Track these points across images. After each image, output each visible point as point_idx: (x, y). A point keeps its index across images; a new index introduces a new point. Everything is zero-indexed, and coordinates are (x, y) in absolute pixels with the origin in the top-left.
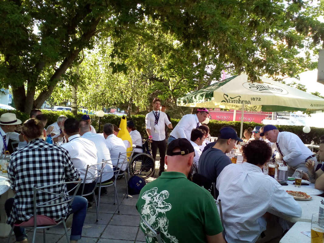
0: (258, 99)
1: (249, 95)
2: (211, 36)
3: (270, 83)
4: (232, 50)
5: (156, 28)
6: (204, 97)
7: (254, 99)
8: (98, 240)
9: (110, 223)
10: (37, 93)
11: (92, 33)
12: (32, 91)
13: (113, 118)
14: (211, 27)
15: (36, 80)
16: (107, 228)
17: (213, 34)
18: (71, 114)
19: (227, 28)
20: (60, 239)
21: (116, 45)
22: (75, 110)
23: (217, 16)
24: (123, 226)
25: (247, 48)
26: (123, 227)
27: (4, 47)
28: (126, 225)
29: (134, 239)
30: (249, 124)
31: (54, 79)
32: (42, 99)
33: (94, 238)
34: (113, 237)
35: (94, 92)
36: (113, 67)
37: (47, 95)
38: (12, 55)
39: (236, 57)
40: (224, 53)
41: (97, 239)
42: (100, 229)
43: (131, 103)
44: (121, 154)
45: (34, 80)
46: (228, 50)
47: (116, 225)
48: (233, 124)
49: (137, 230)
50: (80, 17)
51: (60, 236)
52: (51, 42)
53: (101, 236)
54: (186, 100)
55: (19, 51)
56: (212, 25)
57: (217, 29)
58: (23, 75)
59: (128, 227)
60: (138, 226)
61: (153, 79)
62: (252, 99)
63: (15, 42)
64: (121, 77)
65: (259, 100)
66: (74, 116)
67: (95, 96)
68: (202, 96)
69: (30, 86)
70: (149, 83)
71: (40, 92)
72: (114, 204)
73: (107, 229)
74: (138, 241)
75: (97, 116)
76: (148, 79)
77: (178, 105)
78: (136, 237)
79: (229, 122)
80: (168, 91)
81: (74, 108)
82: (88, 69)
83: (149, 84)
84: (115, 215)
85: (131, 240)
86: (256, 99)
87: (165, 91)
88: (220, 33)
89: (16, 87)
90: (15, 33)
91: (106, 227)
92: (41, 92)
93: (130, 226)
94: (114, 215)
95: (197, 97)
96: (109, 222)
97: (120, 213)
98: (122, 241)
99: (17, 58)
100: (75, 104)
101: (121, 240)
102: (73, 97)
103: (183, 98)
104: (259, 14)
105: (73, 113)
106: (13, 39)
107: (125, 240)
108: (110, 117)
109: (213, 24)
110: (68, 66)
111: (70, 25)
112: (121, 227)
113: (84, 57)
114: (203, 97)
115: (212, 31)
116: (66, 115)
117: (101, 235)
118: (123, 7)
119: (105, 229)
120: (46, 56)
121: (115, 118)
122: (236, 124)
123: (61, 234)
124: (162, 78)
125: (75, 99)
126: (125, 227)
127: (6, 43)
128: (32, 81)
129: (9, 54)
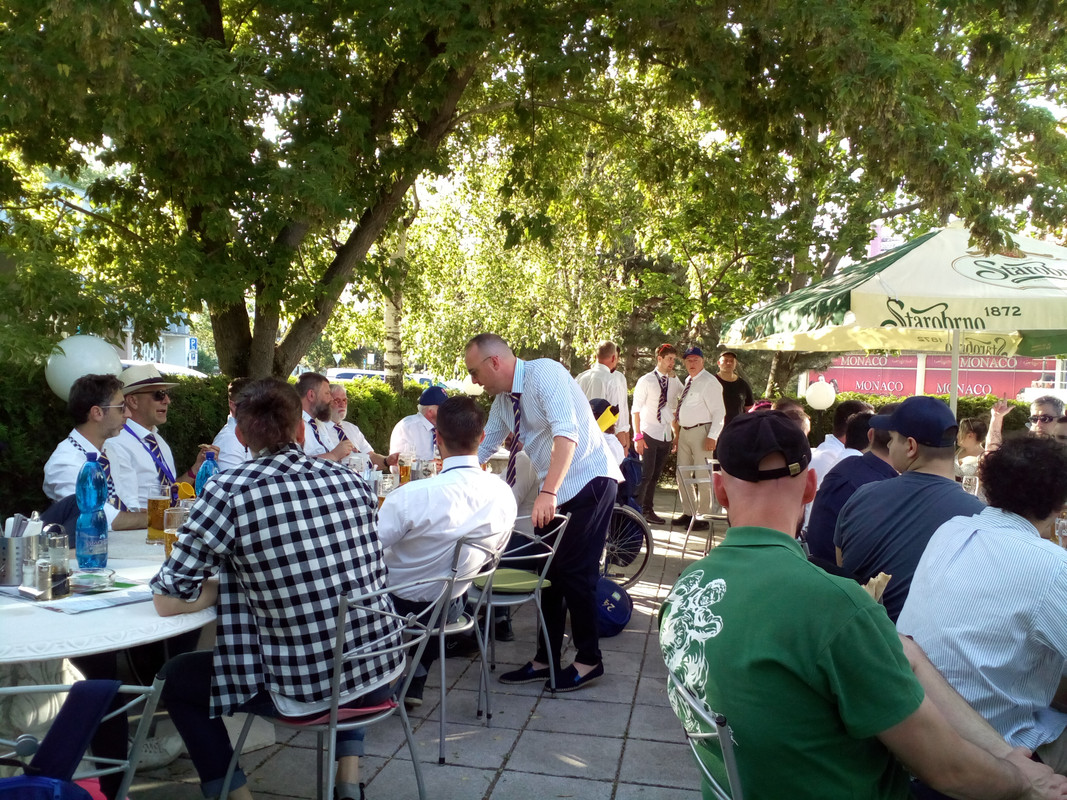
0: (1011, 311)
1: (976, 300)
2: (840, 96)
3: (1051, 256)
4: (915, 143)
5: (645, 92)
6: (813, 315)
7: (995, 311)
8: (498, 775)
9: (531, 725)
10: (285, 324)
11: (444, 127)
12: (268, 315)
14: (841, 68)
15: (281, 281)
16: (521, 739)
17: (850, 90)
18: (386, 388)
19: (897, 67)
20: (379, 770)
21: (517, 156)
22: (396, 374)
23: (860, 27)
25: (966, 136)
26: (574, 739)
27: (185, 185)
28: (581, 732)
29: (611, 776)
30: (978, 405)
31: (333, 277)
33: (483, 769)
34: (542, 768)
35: (451, 316)
36: (508, 226)
37: (313, 327)
38: (209, 209)
39: (930, 165)
40: (887, 154)
41: (495, 772)
42: (504, 742)
45: (275, 283)
46: (903, 143)
47: (551, 732)
49: (620, 750)
50: (408, 74)
51: (380, 762)
52: (322, 157)
53: (505, 763)
55: (227, 195)
56: (844, 59)
57: (862, 73)
58: (243, 268)
59: (588, 737)
60: (622, 735)
61: (635, 265)
62: (990, 311)
63: (219, 168)
65: (1014, 314)
66: (394, 395)
67: (453, 329)
69: (264, 303)
71: (293, 318)
73: (521, 743)
74: (625, 782)
76: (621, 267)
78: (618, 771)
80: (688, 301)
81: (393, 367)
82: (430, 241)
84: (542, 699)
85: (603, 778)
86: (1004, 311)
88: (873, 84)
89: (224, 306)
90: (219, 139)
91: (519, 737)
92: (297, 318)
94: (539, 701)
96: (527, 723)
98: (575, 780)
99: (222, 216)
100: (397, 357)
101: (572, 777)
102: (388, 335)
104: (1009, 11)
105: (392, 385)
106: (212, 158)
107: (582, 778)
109: (848, 57)
111: (380, 105)
112: (567, 737)
113: (418, 205)
114: (807, 313)
115: (847, 81)
116: (371, 391)
117: (506, 760)
118: (542, 30)
119: (515, 743)
120: (309, 203)
123: (383, 754)
125: (394, 340)
126: (580, 738)
127: (192, 170)
128: (271, 285)
129: (200, 204)
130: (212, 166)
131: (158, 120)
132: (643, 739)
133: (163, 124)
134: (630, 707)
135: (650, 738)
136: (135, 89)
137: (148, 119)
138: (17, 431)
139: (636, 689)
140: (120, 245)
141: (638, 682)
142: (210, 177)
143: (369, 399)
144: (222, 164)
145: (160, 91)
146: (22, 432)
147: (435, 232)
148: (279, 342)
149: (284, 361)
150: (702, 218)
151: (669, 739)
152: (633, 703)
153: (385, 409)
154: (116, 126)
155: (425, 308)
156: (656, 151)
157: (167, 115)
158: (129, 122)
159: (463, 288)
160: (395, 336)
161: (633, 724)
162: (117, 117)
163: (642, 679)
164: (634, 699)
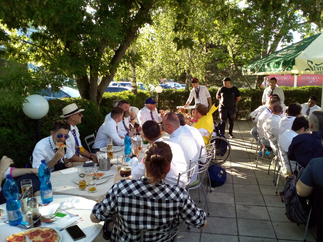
6: (281, 66)
10: (100, 78)
12: (94, 77)
13: (171, 93)
15: (98, 65)
18: (132, 94)
21: (179, 17)
22: (135, 89)
24: (219, 234)
26: (220, 237)
27: (64, 35)
28: (222, 233)
31: (114, 62)
32: (105, 84)
35: (151, 67)
36: (177, 43)
37: (109, 79)
38: (72, 42)
42: (196, 240)
43: (189, 75)
44: (203, 148)
45: (96, 66)
47: (211, 233)
48: (306, 89)
52: (112, 23)
54: (255, 68)
58: (85, 62)
59: (225, 236)
60: (237, 234)
61: (211, 46)
63: (74, 28)
64: (186, 52)
66: (135, 96)
67: (152, 72)
68: (278, 63)
69: (93, 73)
70: (205, 50)
71: (103, 77)
72: (200, 202)
73: (202, 240)
75: (155, 92)
76: (205, 47)
77: (243, 74)
79: (301, 87)
80: (228, 58)
81: (134, 87)
83: (205, 52)
87: (224, 58)
89: (81, 76)
91: (201, 237)
93: (227, 235)
95: (271, 65)
97: (210, 215)
99: (77, 44)
100: (135, 83)
102: (132, 76)
103: (250, 66)
105: (134, 93)
106: (72, 24)
108: (168, 91)
110: (127, 45)
112: (218, 236)
114: (279, 65)
119: (200, 240)
120: (109, 41)
121: (173, 93)
122: (309, 90)
124: (221, 44)
125: (134, 78)
126: (222, 236)
127: (65, 29)
128: (95, 67)
129: (69, 41)
130: (72, 27)
131: (53, 15)
132: (245, 236)
133: (55, 16)
134: (235, 219)
135: (247, 235)
136: (43, 4)
137: (49, 14)
138: (15, 130)
139: (236, 210)
140: (43, 54)
141: (235, 207)
142: (72, 31)
143: (128, 99)
144: (76, 26)
145: (52, 4)
146: (17, 130)
147: (145, 41)
148: (99, 84)
149: (101, 91)
150: (238, 32)
151: (254, 235)
152: (236, 217)
153: (133, 101)
154: (38, 18)
155: (143, 66)
156: (222, 10)
157: (56, 12)
158: (42, 16)
159: (154, 57)
160: (134, 77)
161: (239, 228)
162: (38, 15)
163: (236, 205)
164: (236, 215)
